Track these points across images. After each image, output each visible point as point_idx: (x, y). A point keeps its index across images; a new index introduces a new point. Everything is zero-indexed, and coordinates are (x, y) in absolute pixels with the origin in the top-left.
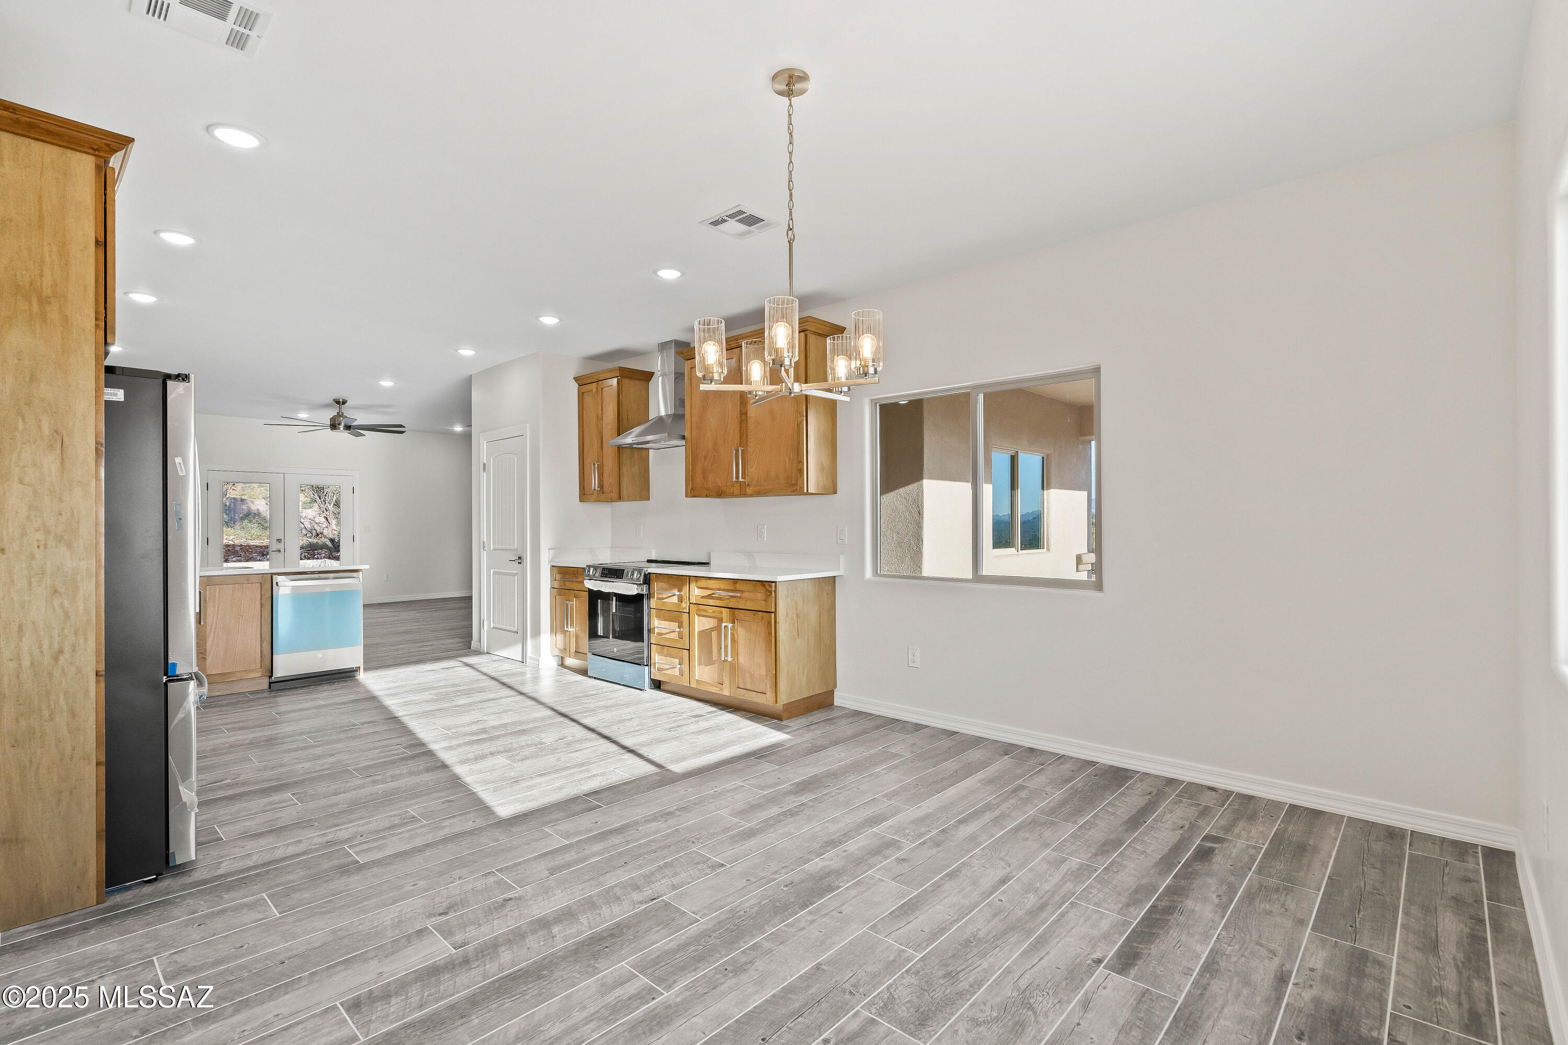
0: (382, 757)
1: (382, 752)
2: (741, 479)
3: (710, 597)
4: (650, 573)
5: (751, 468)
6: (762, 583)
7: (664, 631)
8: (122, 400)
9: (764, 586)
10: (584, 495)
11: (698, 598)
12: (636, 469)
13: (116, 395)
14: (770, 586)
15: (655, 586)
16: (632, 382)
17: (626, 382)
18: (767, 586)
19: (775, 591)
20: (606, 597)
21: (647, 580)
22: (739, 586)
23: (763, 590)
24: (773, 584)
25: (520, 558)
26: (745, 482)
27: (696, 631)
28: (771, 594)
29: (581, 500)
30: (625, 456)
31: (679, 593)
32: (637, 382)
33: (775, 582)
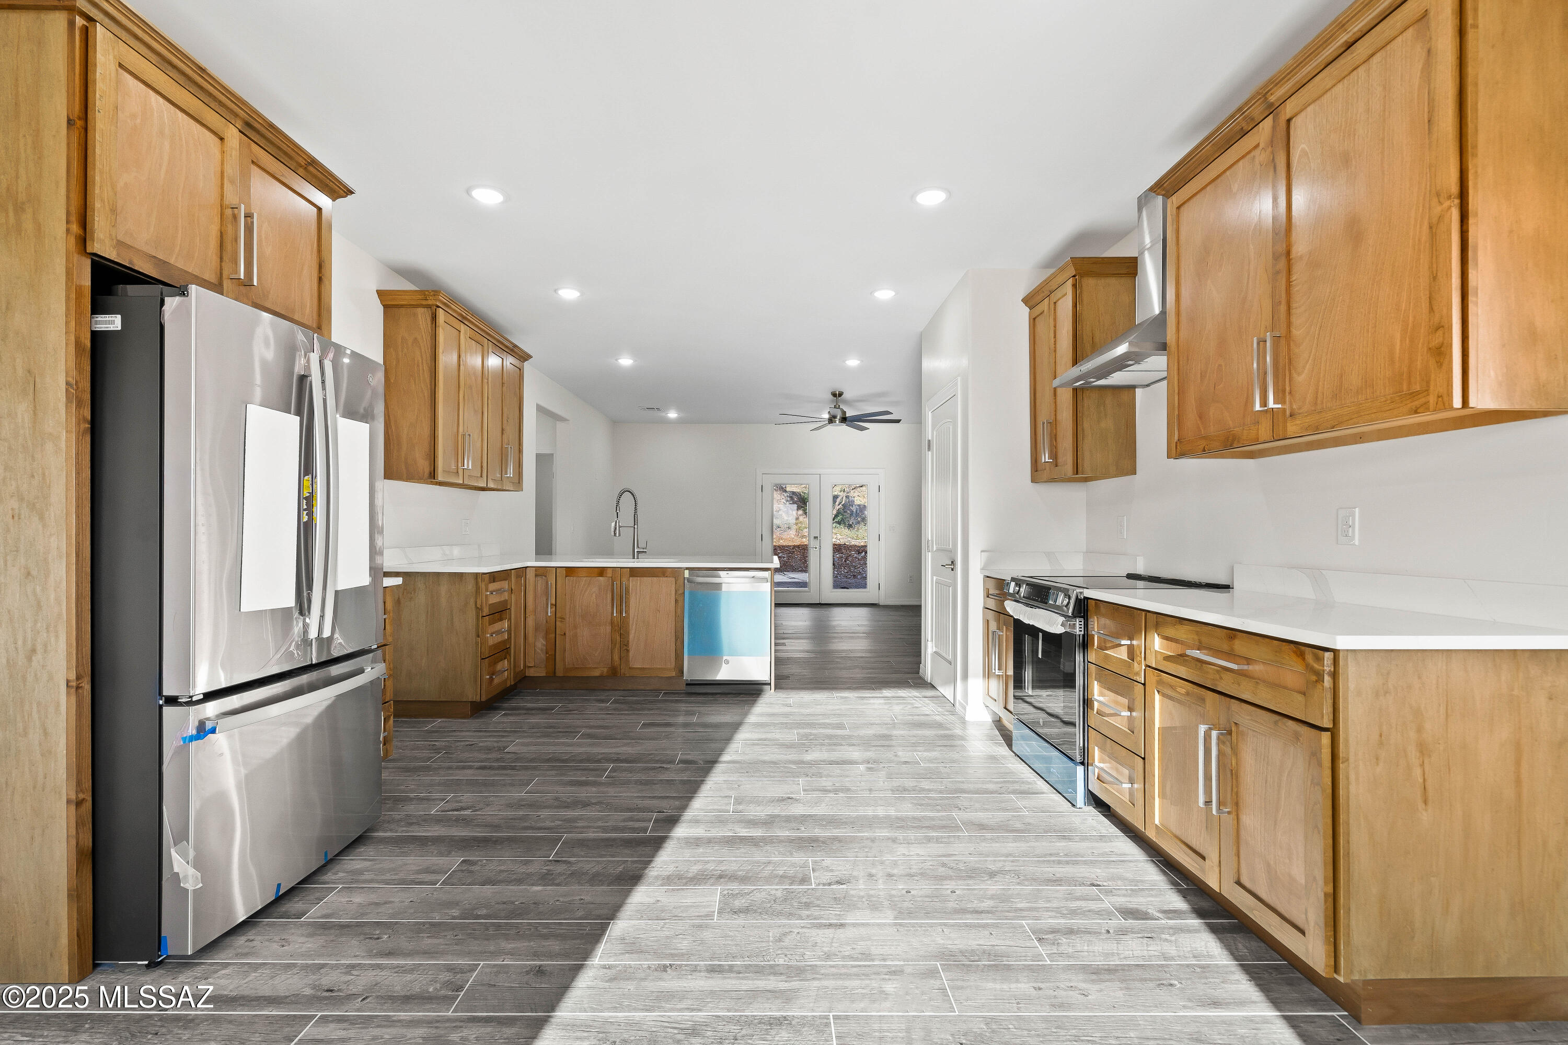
0: (623, 829)
1: (631, 819)
2: (1271, 404)
3: (1181, 658)
4: (1087, 599)
5: (1299, 374)
6: (1298, 647)
7: (1107, 711)
8: (119, 328)
9: (1302, 655)
10: (1037, 472)
11: (1160, 658)
12: (1108, 424)
13: (113, 322)
14: (1319, 660)
15: (1096, 625)
16: (1102, 282)
17: (1089, 283)
18: (1309, 658)
19: (1335, 675)
20: (1033, 631)
21: (1083, 608)
22: (1239, 646)
23: (1299, 667)
24: (1328, 656)
25: (952, 562)
26: (1284, 410)
27: (1157, 725)
28: (1320, 679)
29: (1034, 480)
30: (1089, 402)
31: (1128, 642)
32: (1113, 281)
33: (1335, 652)
